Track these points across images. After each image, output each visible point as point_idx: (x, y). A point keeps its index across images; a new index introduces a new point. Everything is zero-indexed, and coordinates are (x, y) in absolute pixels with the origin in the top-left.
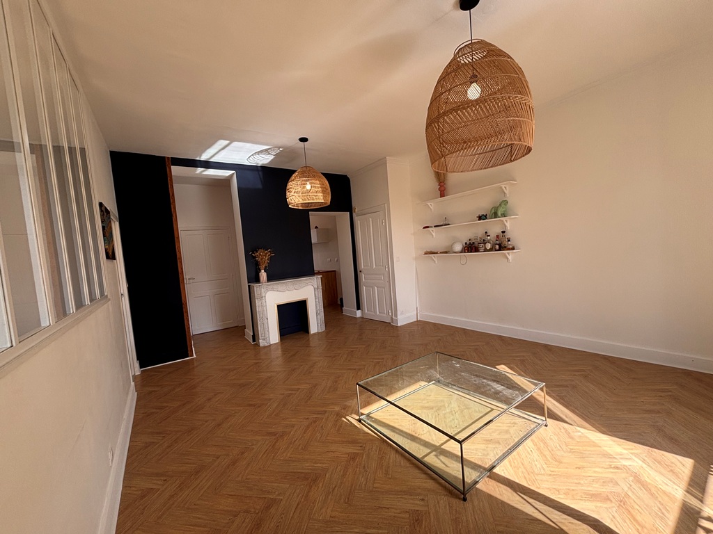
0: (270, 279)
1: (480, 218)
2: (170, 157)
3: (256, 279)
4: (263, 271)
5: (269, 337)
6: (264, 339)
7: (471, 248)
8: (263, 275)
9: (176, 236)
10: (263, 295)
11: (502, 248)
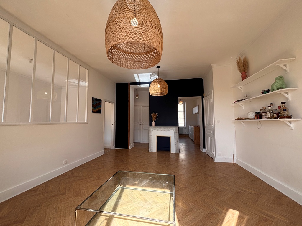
0: (156, 125)
1: (263, 93)
2: (129, 82)
3: (151, 125)
4: (154, 122)
5: (152, 149)
6: (150, 149)
7: (259, 116)
8: (154, 123)
9: (129, 108)
10: (151, 131)
11: (279, 116)
